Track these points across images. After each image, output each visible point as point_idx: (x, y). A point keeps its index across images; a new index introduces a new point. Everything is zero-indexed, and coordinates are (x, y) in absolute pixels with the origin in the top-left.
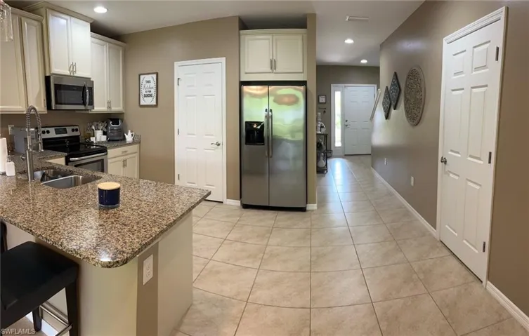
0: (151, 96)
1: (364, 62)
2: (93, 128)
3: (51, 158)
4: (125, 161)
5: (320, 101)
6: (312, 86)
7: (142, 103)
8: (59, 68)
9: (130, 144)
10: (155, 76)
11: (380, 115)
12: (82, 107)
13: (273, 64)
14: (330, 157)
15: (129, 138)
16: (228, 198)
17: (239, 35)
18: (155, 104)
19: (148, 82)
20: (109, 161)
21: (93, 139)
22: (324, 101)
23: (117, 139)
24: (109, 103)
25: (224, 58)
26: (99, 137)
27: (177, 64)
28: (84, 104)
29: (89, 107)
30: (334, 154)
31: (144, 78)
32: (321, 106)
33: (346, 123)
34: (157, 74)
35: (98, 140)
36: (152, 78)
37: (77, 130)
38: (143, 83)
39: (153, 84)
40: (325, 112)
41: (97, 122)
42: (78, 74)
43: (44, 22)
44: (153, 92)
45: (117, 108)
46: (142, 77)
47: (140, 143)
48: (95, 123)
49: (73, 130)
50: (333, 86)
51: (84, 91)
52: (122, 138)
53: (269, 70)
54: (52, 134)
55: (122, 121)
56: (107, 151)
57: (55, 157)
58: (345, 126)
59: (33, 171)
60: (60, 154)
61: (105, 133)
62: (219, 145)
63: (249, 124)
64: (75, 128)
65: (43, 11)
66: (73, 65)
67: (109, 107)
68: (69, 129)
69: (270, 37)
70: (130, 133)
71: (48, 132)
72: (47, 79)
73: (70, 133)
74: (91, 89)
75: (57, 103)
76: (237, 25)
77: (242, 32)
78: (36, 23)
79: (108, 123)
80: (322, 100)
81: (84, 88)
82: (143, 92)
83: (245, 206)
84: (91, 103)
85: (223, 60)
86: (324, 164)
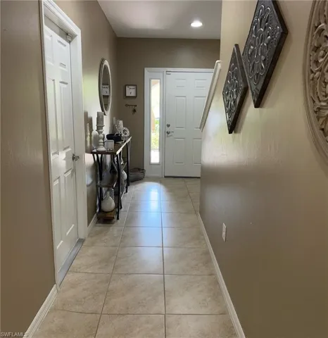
1: (197, 24)
5: (128, 94)
11: (218, 117)
22: (133, 94)
30: (147, 174)
32: (128, 102)
33: (168, 129)
40: (135, 111)
50: (147, 72)
58: (166, 133)
80: (131, 92)
86: (113, 204)
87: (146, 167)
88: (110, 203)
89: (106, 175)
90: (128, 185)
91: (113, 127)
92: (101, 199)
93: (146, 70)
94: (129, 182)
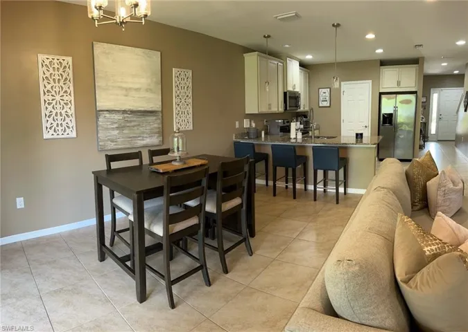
0: (326, 101)
1: (456, 72)
6: (420, 94)
7: (320, 105)
8: (290, 87)
10: (329, 90)
13: (399, 83)
14: (427, 141)
17: (380, 69)
18: (329, 105)
19: (324, 93)
22: (425, 101)
24: (304, 105)
27: (343, 83)
30: (429, 139)
31: (322, 91)
32: (423, 104)
34: (330, 88)
36: (327, 91)
38: (321, 93)
39: (327, 94)
40: (425, 108)
42: (295, 90)
44: (328, 98)
46: (320, 90)
47: (319, 129)
48: (297, 118)
51: (296, 99)
53: (396, 86)
58: (439, 118)
61: (301, 123)
62: (366, 127)
65: (284, 58)
66: (294, 86)
67: (305, 108)
69: (397, 69)
72: (285, 94)
76: (379, 64)
77: (381, 67)
81: (297, 97)
82: (321, 98)
84: (299, 106)
85: (370, 81)
87: (429, 135)
93: (432, 89)
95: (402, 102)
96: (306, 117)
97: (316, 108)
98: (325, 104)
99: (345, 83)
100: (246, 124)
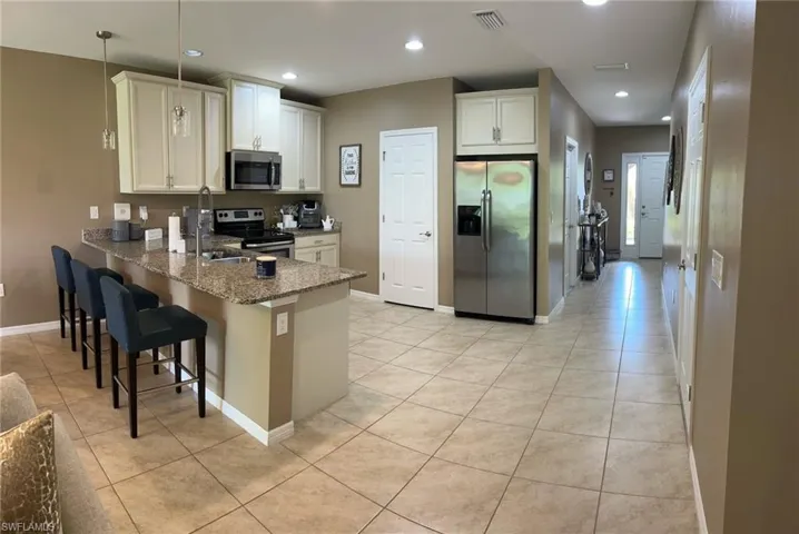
0: (353, 173)
1: (667, 118)
2: (282, 211)
3: (225, 242)
4: (318, 253)
5: (606, 178)
7: (344, 182)
8: (242, 142)
9: (327, 233)
10: (357, 148)
12: (266, 187)
13: (497, 134)
15: (327, 225)
16: (439, 304)
17: (455, 100)
18: (357, 183)
19: (351, 156)
20: (297, 251)
21: (280, 225)
23: (312, 225)
24: (302, 182)
25: (436, 128)
26: (289, 222)
27: (382, 134)
28: (269, 183)
29: (275, 187)
30: (622, 255)
31: (346, 151)
32: (610, 185)
33: (643, 211)
34: (360, 146)
35: (287, 226)
36: (354, 151)
37: (260, 214)
38: (345, 156)
39: (355, 159)
40: (612, 194)
41: (286, 204)
42: (262, 149)
43: (228, 94)
44: (356, 168)
45: (312, 187)
46: (343, 149)
47: (340, 231)
48: (285, 207)
49: (256, 214)
50: (625, 157)
51: (268, 168)
52: (318, 225)
53: (491, 140)
54: (231, 218)
55: (320, 204)
56: (293, 239)
57: (230, 242)
58: (641, 214)
59: (202, 251)
60: (236, 239)
61: (296, 219)
62: (429, 235)
63: (462, 208)
64: (258, 211)
65: (227, 83)
66: (258, 139)
67: (302, 187)
68: (251, 213)
69: (493, 100)
70: (328, 220)
71: (226, 215)
72: (228, 156)
73: (251, 217)
74: (278, 166)
75: (236, 182)
76: (451, 87)
77: (458, 95)
78: (219, 95)
79: (301, 207)
80: (609, 176)
81: (270, 164)
82: (345, 168)
83: (459, 314)
84: (278, 182)
85: (434, 129)
86: (594, 268)
87: (622, 248)
88: (591, 267)
89: (588, 246)
90: (604, 263)
91: (592, 208)
92: (584, 265)
93: (624, 155)
94: (606, 261)
95: (500, 179)
96: (310, 205)
97: (333, 187)
98: (353, 179)
99: (388, 133)
100: (122, 213)
